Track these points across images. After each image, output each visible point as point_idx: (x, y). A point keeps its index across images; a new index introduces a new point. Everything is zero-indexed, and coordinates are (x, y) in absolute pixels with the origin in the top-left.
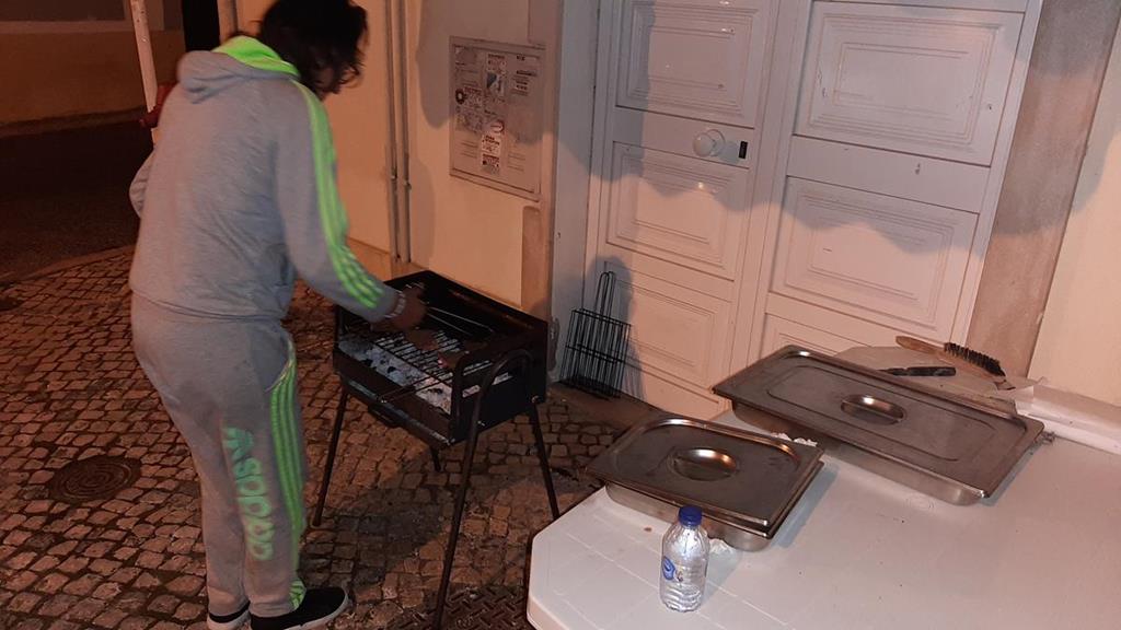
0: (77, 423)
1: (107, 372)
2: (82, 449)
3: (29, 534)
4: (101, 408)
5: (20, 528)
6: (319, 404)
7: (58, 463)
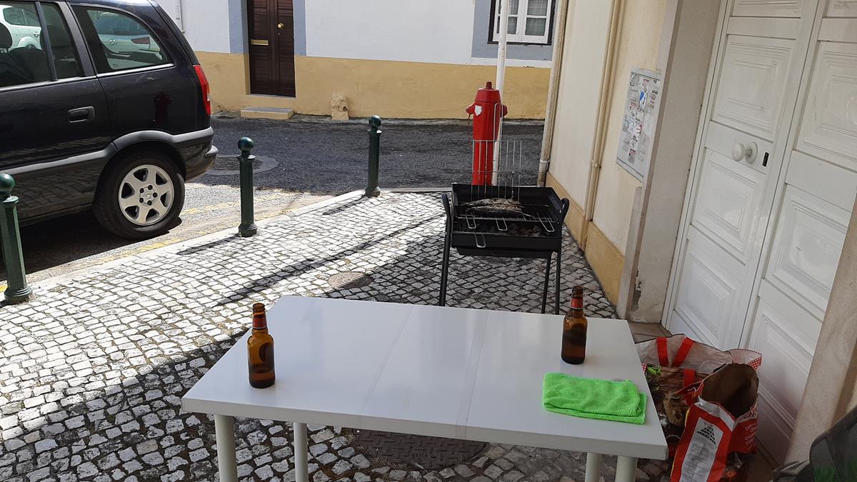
0: (366, 257)
1: (400, 239)
2: (358, 267)
3: (305, 290)
4: (382, 254)
5: (305, 287)
6: (477, 284)
7: (344, 269)
